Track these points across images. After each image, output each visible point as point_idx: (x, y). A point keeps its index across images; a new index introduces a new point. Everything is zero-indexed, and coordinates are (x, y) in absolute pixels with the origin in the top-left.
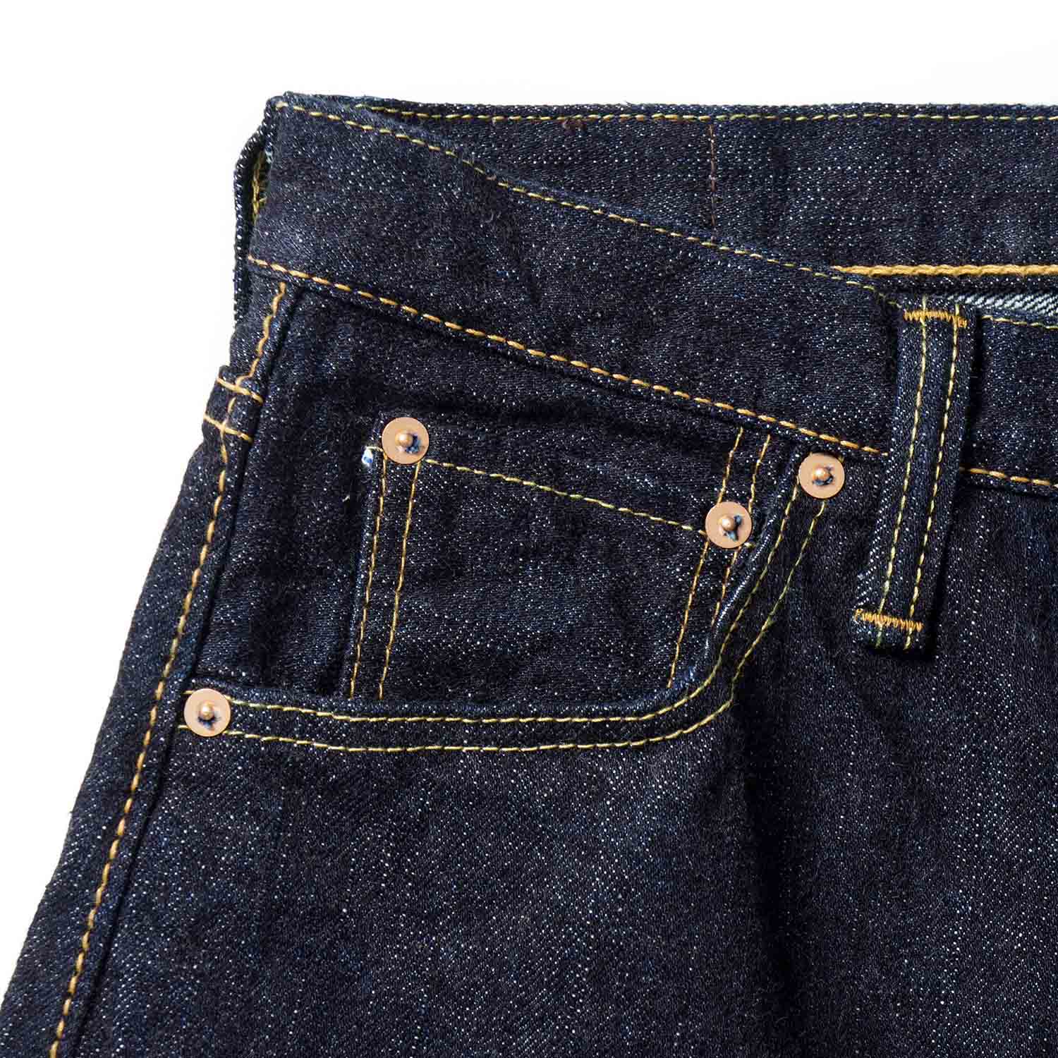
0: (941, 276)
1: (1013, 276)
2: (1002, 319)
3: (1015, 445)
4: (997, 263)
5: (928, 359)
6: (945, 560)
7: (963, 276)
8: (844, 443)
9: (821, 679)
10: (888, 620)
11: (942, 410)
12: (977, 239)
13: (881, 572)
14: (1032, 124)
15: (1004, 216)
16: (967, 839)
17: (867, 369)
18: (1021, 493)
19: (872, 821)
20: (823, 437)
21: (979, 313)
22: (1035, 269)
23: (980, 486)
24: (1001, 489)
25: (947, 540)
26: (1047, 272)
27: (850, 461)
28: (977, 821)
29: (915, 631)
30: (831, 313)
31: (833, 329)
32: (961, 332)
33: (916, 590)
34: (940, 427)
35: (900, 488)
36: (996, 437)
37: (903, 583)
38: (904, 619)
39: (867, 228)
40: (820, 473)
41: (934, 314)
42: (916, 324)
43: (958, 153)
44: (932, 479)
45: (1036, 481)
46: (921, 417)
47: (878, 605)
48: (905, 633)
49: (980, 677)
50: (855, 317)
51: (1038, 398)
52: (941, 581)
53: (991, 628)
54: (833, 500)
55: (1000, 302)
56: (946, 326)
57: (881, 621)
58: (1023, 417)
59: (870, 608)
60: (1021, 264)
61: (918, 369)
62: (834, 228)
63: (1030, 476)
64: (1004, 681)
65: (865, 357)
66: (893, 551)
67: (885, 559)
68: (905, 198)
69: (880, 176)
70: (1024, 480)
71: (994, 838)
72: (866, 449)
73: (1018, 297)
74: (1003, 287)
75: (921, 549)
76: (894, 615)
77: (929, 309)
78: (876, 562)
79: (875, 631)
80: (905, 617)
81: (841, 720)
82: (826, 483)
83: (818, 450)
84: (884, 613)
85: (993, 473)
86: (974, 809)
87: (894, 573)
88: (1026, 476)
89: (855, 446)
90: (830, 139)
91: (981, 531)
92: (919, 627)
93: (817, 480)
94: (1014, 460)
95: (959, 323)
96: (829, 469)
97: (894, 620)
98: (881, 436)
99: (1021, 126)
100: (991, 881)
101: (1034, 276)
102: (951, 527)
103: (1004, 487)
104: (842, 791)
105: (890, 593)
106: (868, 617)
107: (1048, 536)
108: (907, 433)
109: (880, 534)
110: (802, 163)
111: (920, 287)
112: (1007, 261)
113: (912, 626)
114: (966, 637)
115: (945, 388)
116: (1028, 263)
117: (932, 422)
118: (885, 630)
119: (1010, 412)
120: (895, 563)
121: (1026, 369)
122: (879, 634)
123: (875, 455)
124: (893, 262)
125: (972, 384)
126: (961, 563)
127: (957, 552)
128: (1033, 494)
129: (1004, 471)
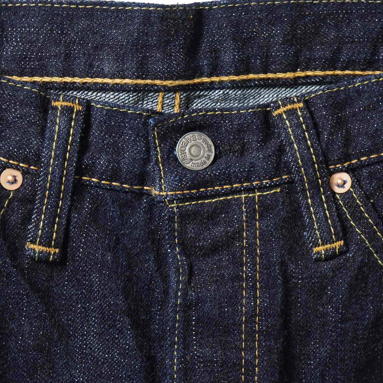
0: (74, 83)
1: (108, 84)
2: (99, 106)
3: (103, 167)
4: (100, 77)
5: (59, 126)
6: (69, 220)
7: (85, 83)
8: (21, 165)
9: (9, 275)
10: (41, 248)
11: (66, 151)
12: (91, 66)
13: (37, 226)
14: (118, 11)
15: (104, 55)
16: (81, 348)
17: (31, 130)
18: (106, 189)
19: (33, 340)
20: (11, 162)
21: (89, 102)
22: (118, 81)
23: (87, 185)
24: (97, 187)
25: (70, 211)
26: (123, 83)
27: (25, 173)
28: (85, 340)
29: (55, 253)
30: (15, 103)
31: (16, 110)
32: (78, 112)
33: (55, 234)
34: (65, 159)
35: (45, 187)
36: (93, 163)
37: (47, 232)
38: (49, 248)
39: (41, 59)
40: (10, 178)
41: (65, 104)
42: (56, 108)
43: (83, 23)
44: (61, 183)
45: (114, 183)
46: (55, 154)
47: (36, 241)
48: (50, 253)
49: (85, 275)
50: (26, 105)
51: (115, 144)
52: (67, 230)
53: (89, 253)
54: (17, 191)
55: (104, 95)
56: (71, 110)
57: (38, 248)
58: (107, 153)
59: (34, 242)
60: (111, 78)
61: (54, 131)
62: (25, 58)
63: (111, 181)
64: (95, 278)
65: (31, 124)
66: (43, 216)
67: (39, 220)
68: (58, 45)
69: (46, 34)
70: (108, 183)
71: (91, 349)
72: (32, 167)
73: (111, 93)
74: (104, 88)
75: (56, 215)
76: (44, 246)
77: (63, 101)
78: (35, 222)
79: (35, 254)
80: (50, 246)
81: (19, 294)
82: (12, 183)
83: (9, 168)
84: (39, 245)
85: (93, 179)
86: (83, 335)
87: (43, 226)
88: (109, 181)
89: (27, 166)
90: (24, 16)
91: (87, 207)
92: (57, 250)
93: (9, 182)
94: (102, 174)
95: (77, 108)
96: (15, 177)
97: (44, 248)
98: (37, 162)
99: (113, 11)
100: (90, 368)
101: (117, 84)
102: (72, 205)
103: (98, 186)
104: (20, 325)
105: (41, 236)
106: (32, 246)
107: (120, 208)
108: (49, 162)
109: (37, 208)
110: (11, 26)
111: (66, 87)
112: (105, 76)
113: (52, 251)
114: (79, 256)
115: (67, 140)
116: (114, 78)
117: (61, 157)
118: (40, 252)
119: (100, 151)
120: (44, 222)
121: (109, 131)
122: (37, 254)
123: (36, 170)
124: (52, 75)
125: (81, 138)
126: (76, 222)
127: (74, 217)
128: (113, 189)
129: (98, 178)
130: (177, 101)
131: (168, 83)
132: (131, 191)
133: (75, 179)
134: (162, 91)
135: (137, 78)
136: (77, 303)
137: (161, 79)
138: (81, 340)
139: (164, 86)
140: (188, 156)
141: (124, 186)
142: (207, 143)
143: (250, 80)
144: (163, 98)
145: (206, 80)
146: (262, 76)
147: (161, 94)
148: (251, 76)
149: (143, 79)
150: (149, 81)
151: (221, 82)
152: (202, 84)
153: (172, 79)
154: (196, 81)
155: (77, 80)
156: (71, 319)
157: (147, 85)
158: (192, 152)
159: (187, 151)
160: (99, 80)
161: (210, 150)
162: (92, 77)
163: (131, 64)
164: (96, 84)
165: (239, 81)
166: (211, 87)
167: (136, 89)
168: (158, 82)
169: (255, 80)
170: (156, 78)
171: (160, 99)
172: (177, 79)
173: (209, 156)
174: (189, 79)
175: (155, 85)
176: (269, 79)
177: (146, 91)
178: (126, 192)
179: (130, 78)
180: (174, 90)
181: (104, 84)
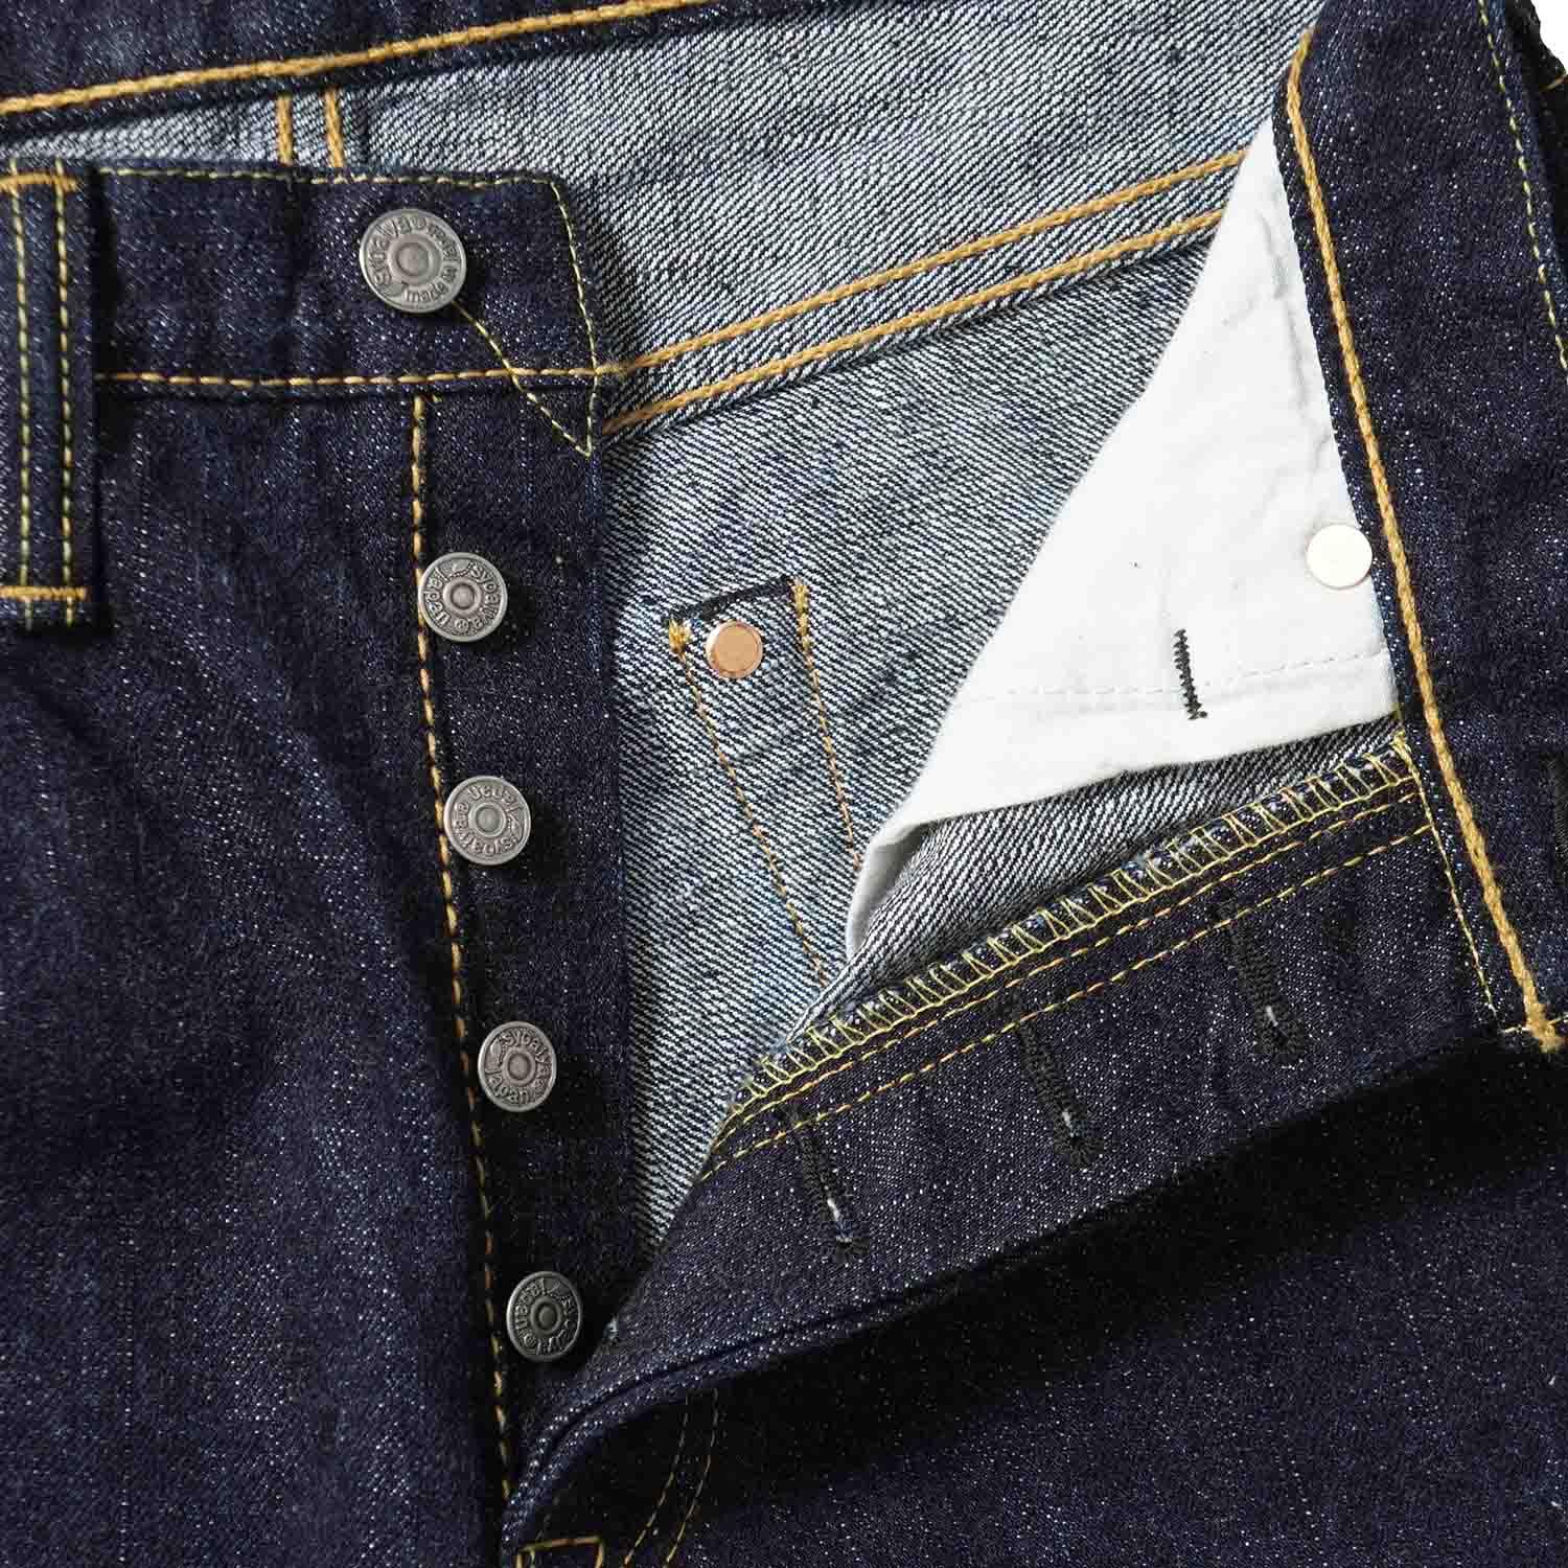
1: (129, 97)
2: (125, 172)
3: (168, 334)
4: (106, 82)
5: (26, 240)
6: (98, 500)
7: (67, 107)
10: (37, 592)
11: (56, 304)
12: (76, 54)
15: (104, 19)
16: (216, 848)
18: (187, 397)
21: (92, 167)
22: (155, 82)
23: (131, 397)
24: (160, 396)
25: (98, 473)
26: (171, 85)
28: (221, 824)
29: (77, 600)
32: (69, 197)
33: (66, 546)
34: (57, 326)
35: (19, 415)
36: (140, 329)
37: (45, 542)
38: (58, 588)
41: (28, 179)
44: (60, 397)
45: (206, 380)
46: (29, 318)
47: (18, 574)
48: (63, 604)
52: (97, 529)
56: (46, 194)
57: (27, 594)
58: (174, 297)
59: (10, 581)
60: (135, 78)
61: (14, 255)
63: (196, 373)
66: (25, 501)
70: (188, 380)
71: (247, 843)
73: (144, 123)
74: (119, 114)
75: (62, 491)
76: (43, 584)
77: (21, 173)
79: (21, 611)
80: (58, 582)
84: (29, 583)
85: (146, 377)
86: (213, 811)
87: (32, 528)
88: (191, 375)
91: (139, 456)
92: (82, 593)
94: (171, 355)
95: (64, 185)
97: (45, 591)
101: (156, 92)
102: (98, 457)
103: (164, 393)
105: (31, 557)
106: (8, 592)
108: (14, 342)
112: (118, 76)
113: (69, 595)
115: (55, 274)
116: (145, 76)
117: (46, 321)
118: (35, 605)
119: (155, 294)
120: (31, 516)
122: (28, 613)
125: (92, 262)
127: (109, 488)
128: (205, 398)
129: (160, 372)
130: (332, 118)
131: (297, 66)
132: (257, 397)
133: (97, 383)
134: (282, 93)
135: (209, 64)
136: (172, 729)
137: (273, 57)
138: (212, 828)
139: (286, 78)
140: (396, 276)
141: (235, 382)
142: (442, 237)
143: (528, 35)
144: (291, 113)
145: (402, 47)
146: (558, 19)
147: (283, 103)
148: (529, 23)
149: (223, 65)
150: (241, 70)
151: (446, 50)
152: (395, 60)
153: (303, 52)
154: (375, 53)
155: (42, 101)
156: (165, 777)
157: (236, 82)
158: (406, 266)
159: (389, 262)
160: (102, 91)
161: (453, 255)
162: (81, 86)
163: (185, 30)
164: (96, 103)
165: (498, 41)
166: (420, 67)
167: (211, 97)
168: (266, 68)
169: (540, 33)
170: (259, 59)
171: (281, 118)
172: (318, 54)
173: (452, 272)
174: (355, 50)
175: (261, 77)
176: (579, 26)
177: (239, 100)
178: (242, 402)
179: (187, 69)
180: (316, 84)
181: (117, 99)
